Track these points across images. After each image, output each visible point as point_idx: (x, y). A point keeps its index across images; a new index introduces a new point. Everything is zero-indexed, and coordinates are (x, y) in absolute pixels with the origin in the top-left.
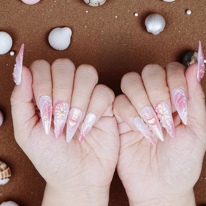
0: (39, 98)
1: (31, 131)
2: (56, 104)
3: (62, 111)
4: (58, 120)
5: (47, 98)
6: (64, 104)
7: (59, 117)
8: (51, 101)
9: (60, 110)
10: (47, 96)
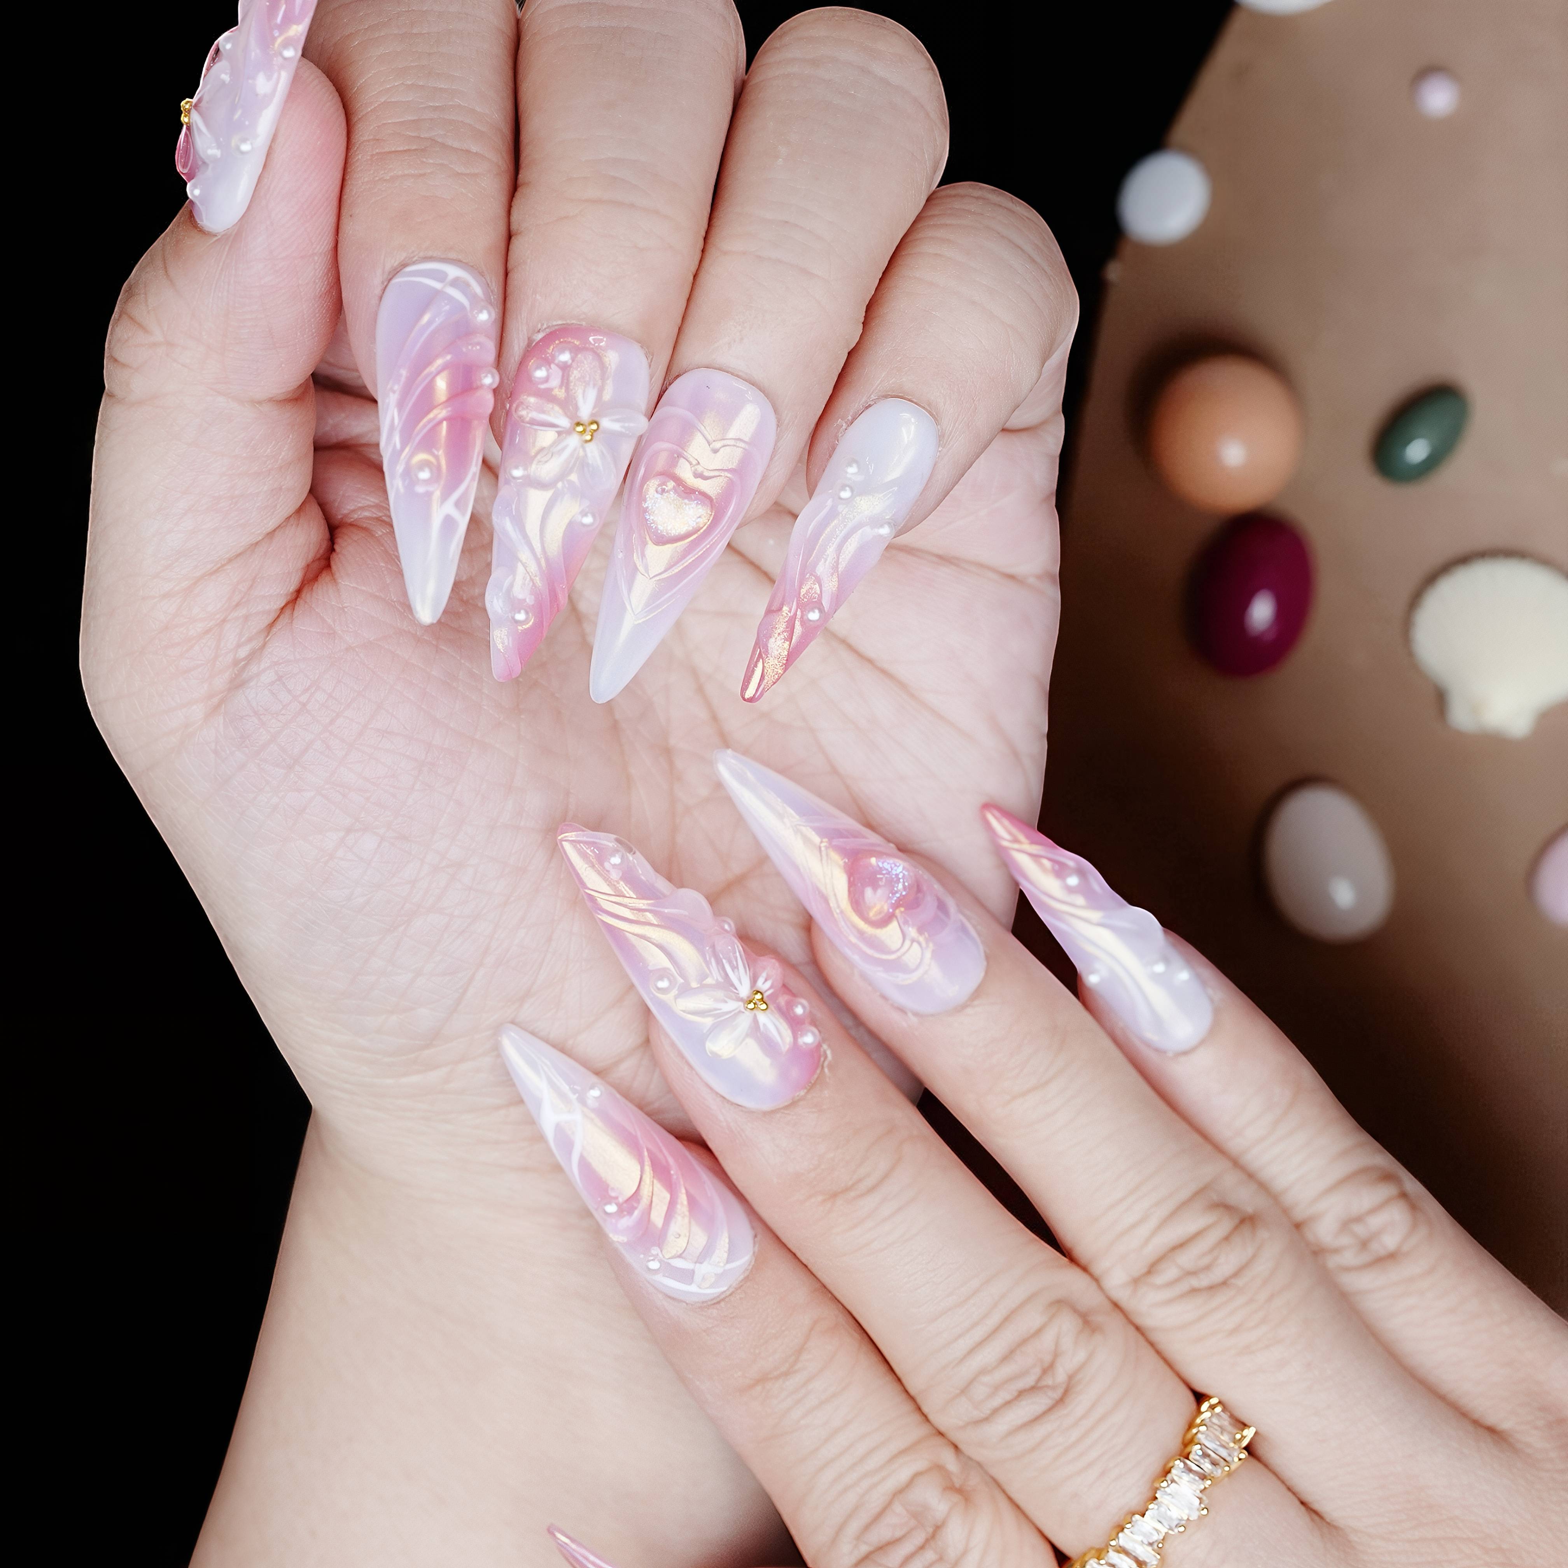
0: (377, 280)
1: (252, 657)
2: (532, 350)
3: (585, 412)
4: (537, 499)
5: (456, 283)
6: (612, 358)
7: (547, 469)
8: (485, 317)
9: (568, 405)
10: (453, 272)
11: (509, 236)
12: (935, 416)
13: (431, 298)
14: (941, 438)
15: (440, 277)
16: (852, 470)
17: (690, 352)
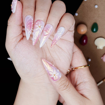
1: (17, 44)
11: (35, 14)
12: (65, 28)
13: (29, 18)
14: (65, 29)
15: (29, 16)
16: (59, 31)
17: (47, 22)
